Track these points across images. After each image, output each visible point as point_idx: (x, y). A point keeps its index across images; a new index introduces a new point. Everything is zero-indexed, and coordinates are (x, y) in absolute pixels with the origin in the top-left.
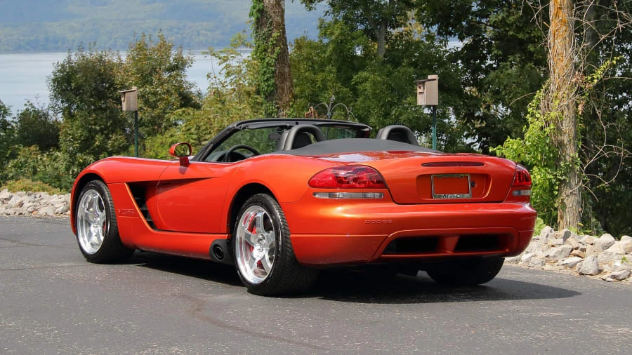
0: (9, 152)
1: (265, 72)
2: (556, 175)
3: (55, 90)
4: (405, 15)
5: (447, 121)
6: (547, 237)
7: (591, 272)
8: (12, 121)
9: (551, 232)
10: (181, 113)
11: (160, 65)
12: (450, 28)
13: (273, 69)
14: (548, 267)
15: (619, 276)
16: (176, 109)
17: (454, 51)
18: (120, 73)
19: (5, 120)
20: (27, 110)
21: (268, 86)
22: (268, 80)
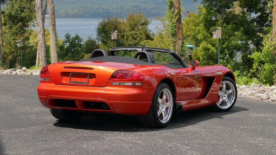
0: (81, 56)
1: (172, 26)
2: (274, 66)
3: (98, 32)
4: (233, 4)
5: (248, 46)
6: (253, 86)
7: (265, 99)
8: (83, 44)
9: (255, 85)
10: (145, 42)
11: (138, 23)
12: (252, 9)
13: (175, 25)
14: (251, 97)
15: (274, 100)
16: (144, 40)
17: (253, 18)
18: (123, 26)
19: (81, 44)
20: (89, 40)
21: (173, 31)
22: (173, 29)
